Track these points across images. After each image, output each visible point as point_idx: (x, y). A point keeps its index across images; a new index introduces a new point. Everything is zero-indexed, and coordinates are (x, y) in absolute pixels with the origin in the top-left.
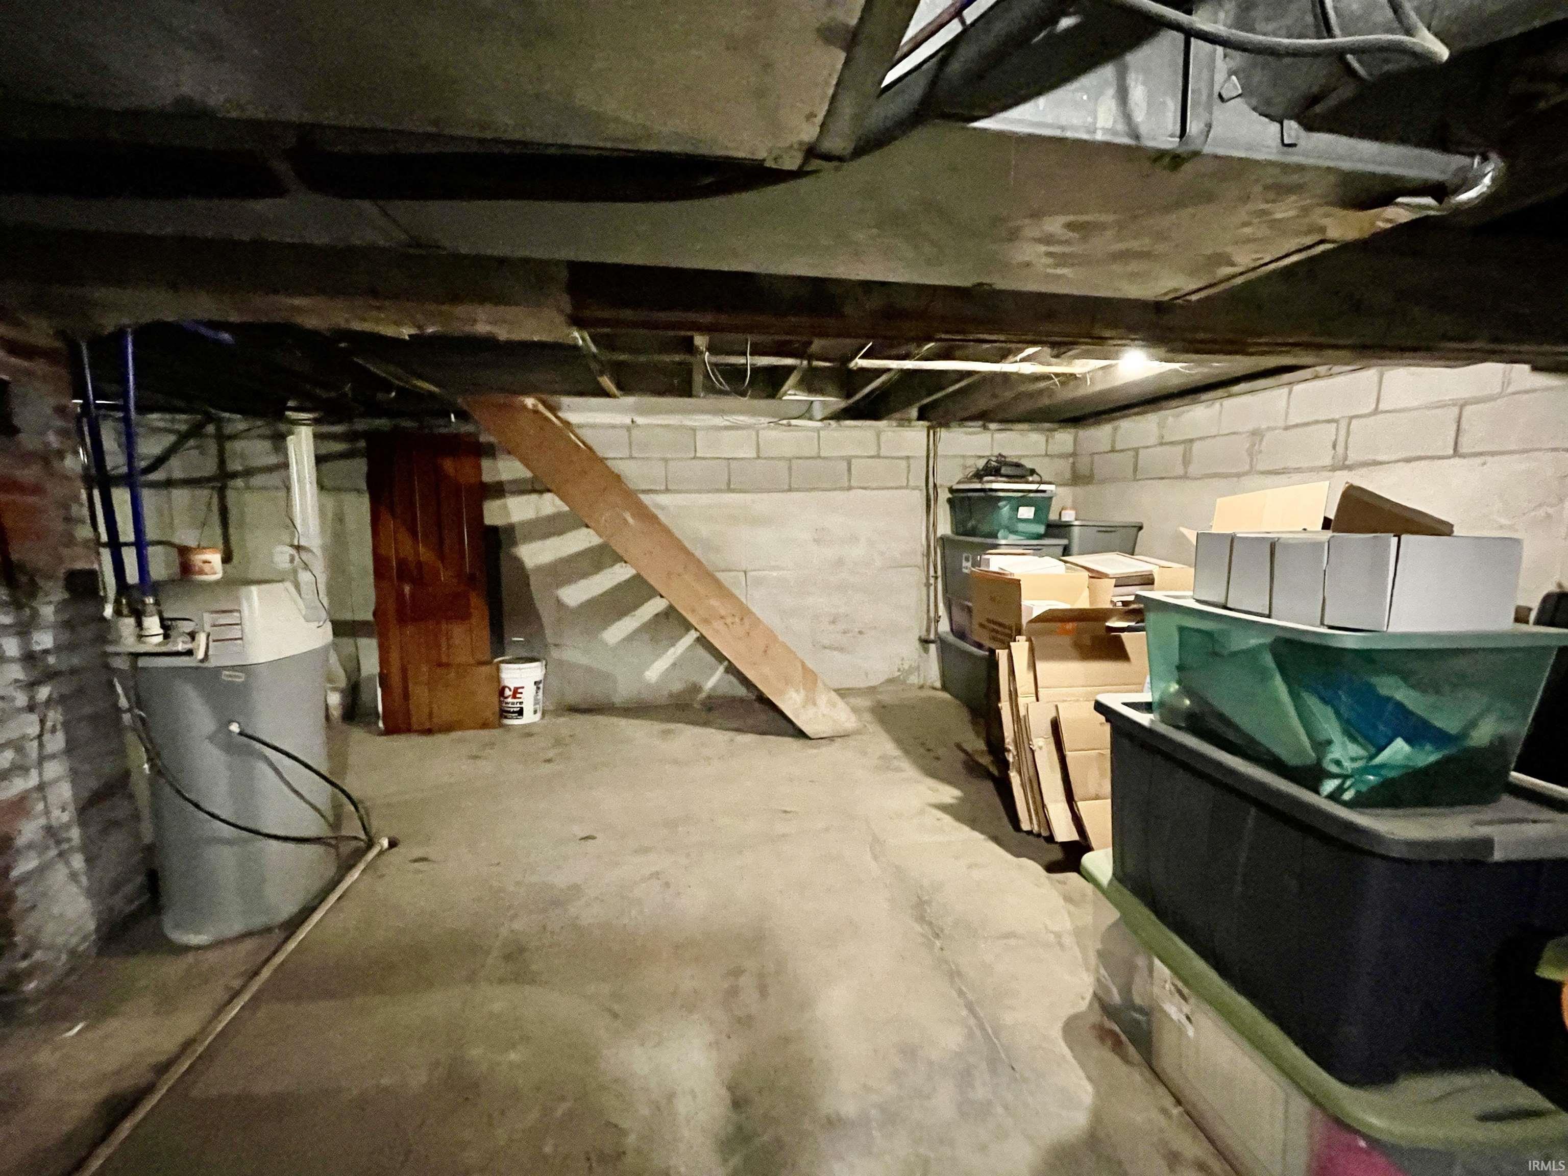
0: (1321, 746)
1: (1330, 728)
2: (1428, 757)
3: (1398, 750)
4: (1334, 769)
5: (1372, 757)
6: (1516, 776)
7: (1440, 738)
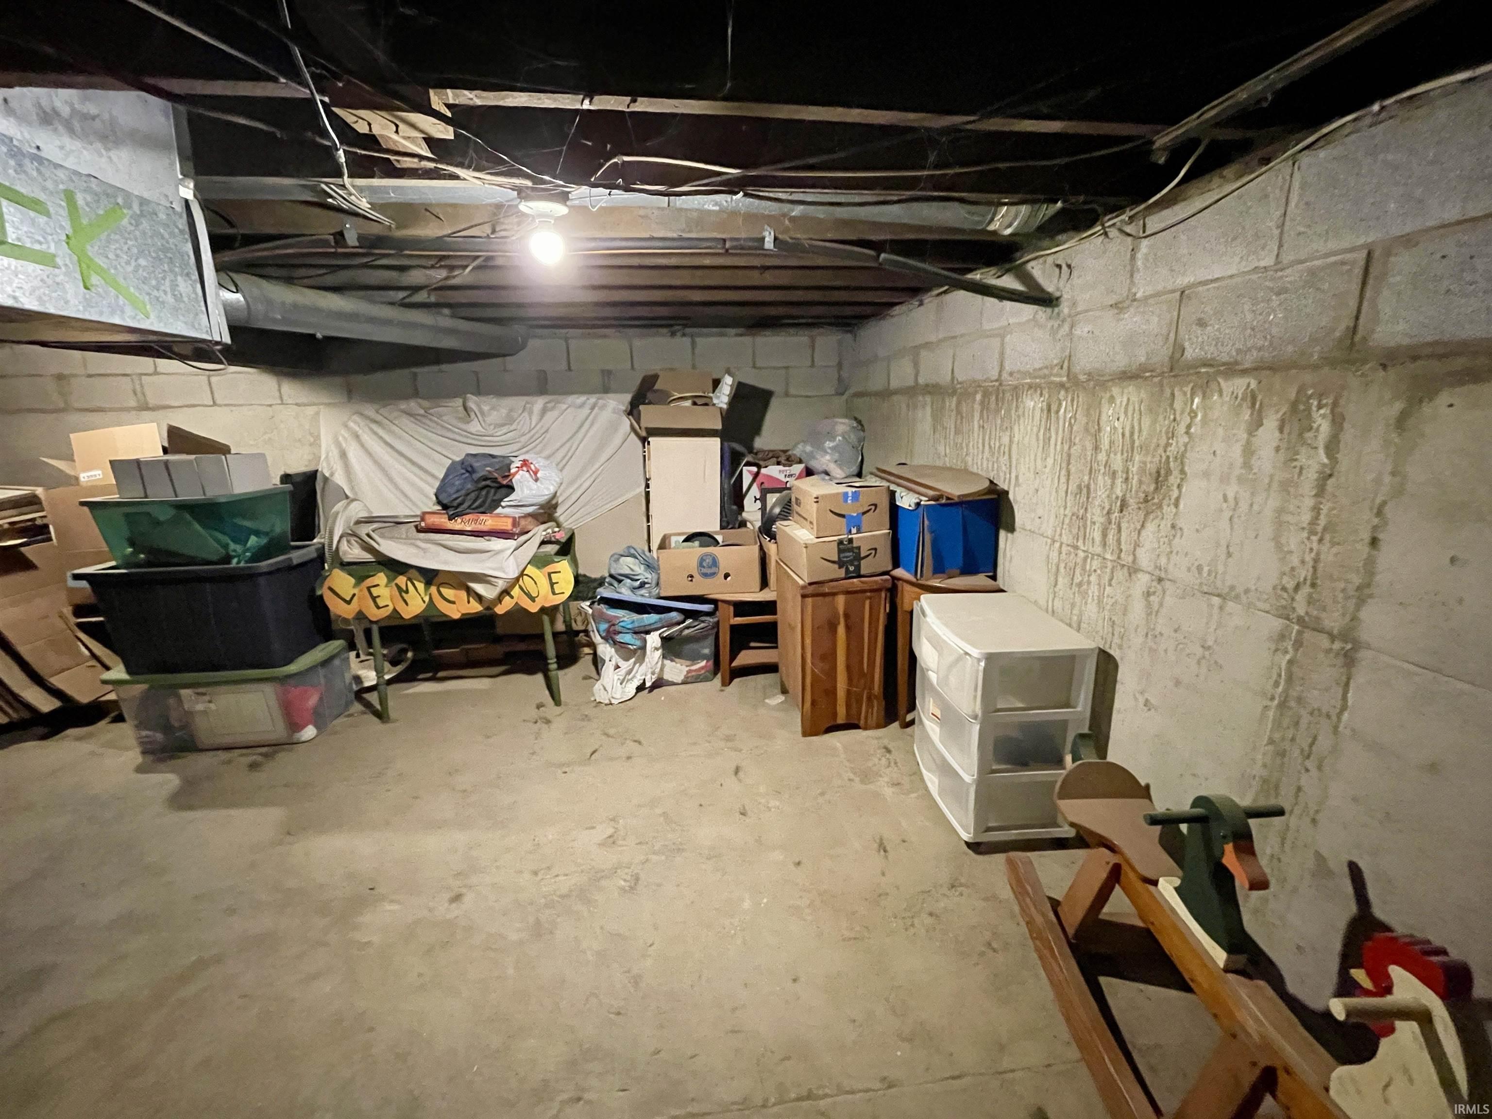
0: (226, 546)
1: (226, 539)
2: (264, 541)
3: (253, 541)
4: (233, 554)
5: (245, 546)
6: (293, 543)
7: (266, 534)
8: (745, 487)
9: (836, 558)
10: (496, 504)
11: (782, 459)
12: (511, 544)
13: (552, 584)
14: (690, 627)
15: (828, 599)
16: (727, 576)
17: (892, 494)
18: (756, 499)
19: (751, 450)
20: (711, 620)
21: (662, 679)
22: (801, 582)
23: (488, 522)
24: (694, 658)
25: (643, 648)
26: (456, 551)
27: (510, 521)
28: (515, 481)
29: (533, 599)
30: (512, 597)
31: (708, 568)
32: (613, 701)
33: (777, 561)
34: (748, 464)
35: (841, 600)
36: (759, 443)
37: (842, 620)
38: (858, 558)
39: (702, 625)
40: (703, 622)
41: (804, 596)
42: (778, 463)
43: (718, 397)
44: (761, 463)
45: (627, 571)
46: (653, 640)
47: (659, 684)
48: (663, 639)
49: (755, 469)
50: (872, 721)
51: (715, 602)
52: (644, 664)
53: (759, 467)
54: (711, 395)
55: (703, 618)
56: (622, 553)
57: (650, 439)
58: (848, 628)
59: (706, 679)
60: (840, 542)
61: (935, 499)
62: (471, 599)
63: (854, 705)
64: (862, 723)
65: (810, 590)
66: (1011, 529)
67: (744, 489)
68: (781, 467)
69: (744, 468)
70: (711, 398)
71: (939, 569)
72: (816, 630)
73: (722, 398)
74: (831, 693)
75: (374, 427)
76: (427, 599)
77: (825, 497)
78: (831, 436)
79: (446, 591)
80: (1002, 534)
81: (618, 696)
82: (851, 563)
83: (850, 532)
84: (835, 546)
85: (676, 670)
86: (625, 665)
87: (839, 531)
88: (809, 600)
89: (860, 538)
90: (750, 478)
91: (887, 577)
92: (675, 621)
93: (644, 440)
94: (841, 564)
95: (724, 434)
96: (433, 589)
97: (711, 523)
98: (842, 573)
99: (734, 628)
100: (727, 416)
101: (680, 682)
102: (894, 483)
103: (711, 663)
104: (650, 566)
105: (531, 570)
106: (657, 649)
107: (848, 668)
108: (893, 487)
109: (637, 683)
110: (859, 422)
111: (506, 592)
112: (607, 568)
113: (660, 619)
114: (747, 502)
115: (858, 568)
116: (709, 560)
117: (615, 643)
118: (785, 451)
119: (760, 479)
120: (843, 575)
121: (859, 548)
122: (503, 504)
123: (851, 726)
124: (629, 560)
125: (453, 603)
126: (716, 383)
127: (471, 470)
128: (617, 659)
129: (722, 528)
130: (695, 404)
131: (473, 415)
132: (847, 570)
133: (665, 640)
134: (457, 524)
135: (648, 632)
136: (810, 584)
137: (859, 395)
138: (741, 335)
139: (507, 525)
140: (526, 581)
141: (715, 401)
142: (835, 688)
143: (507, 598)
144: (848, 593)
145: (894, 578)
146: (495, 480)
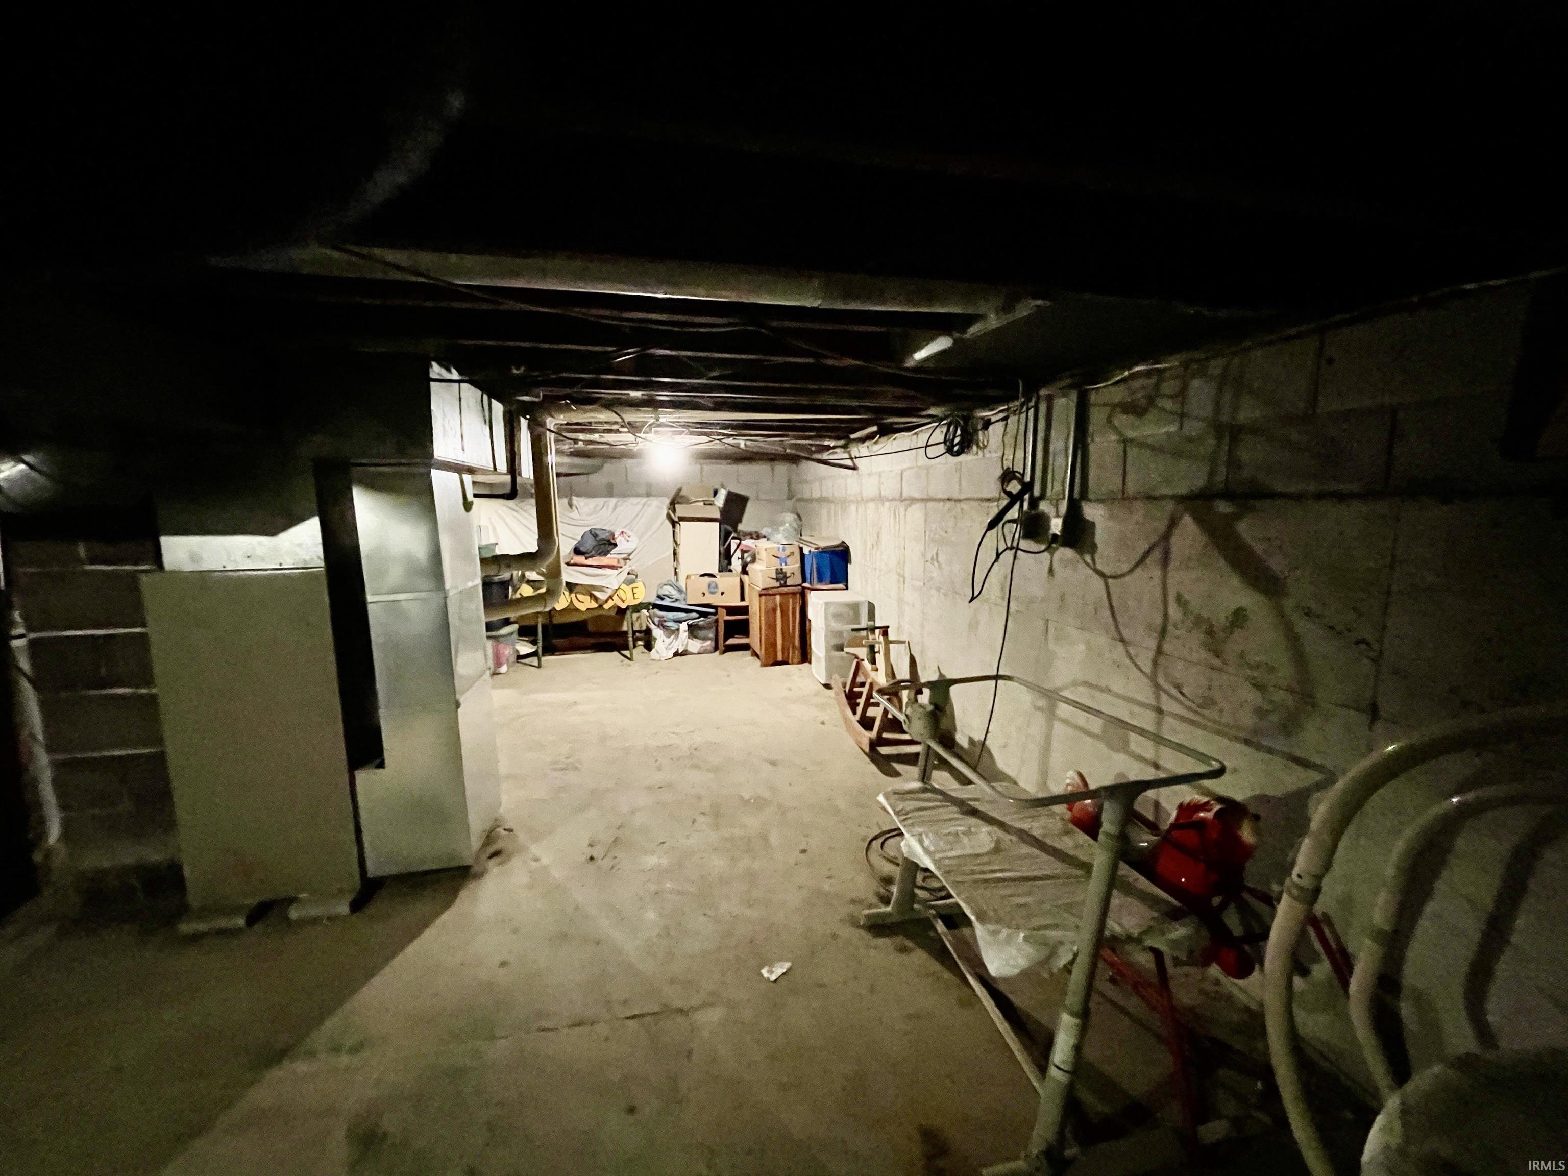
8: (732, 552)
9: (775, 577)
10: (608, 552)
11: (754, 536)
12: (615, 572)
13: (634, 594)
14: (701, 621)
15: (772, 597)
16: (722, 593)
17: (801, 549)
18: (739, 558)
19: (736, 531)
20: (715, 617)
21: (686, 650)
22: (758, 589)
23: (604, 560)
24: (705, 639)
25: (678, 630)
26: (586, 575)
27: (616, 561)
28: (618, 541)
29: (623, 601)
30: (613, 600)
31: (713, 589)
32: (662, 659)
33: (749, 585)
34: (734, 538)
35: (778, 598)
36: (741, 527)
37: (779, 608)
38: (785, 577)
39: (709, 620)
40: (710, 618)
41: (761, 595)
42: (752, 538)
43: (717, 501)
44: (742, 538)
45: (667, 593)
46: (684, 626)
47: (685, 653)
48: (688, 625)
49: (738, 541)
50: (796, 660)
51: (716, 608)
52: (678, 640)
53: (740, 540)
54: (713, 499)
55: (709, 616)
56: (665, 583)
57: (680, 523)
58: (782, 612)
59: (711, 653)
60: (777, 569)
61: (816, 549)
62: (592, 601)
63: (786, 652)
64: (790, 662)
65: (763, 592)
66: (851, 563)
67: (732, 554)
68: (753, 540)
69: (732, 540)
70: (713, 501)
71: (820, 580)
72: (767, 613)
73: (720, 501)
74: (774, 645)
75: (515, 514)
76: (569, 601)
77: (770, 548)
78: (783, 524)
79: (579, 596)
80: (849, 565)
81: (664, 655)
82: (782, 579)
83: (781, 565)
84: (775, 571)
85: (695, 645)
86: (668, 641)
87: (777, 564)
88: (763, 597)
89: (787, 569)
90: (735, 547)
91: (800, 587)
92: (694, 617)
93: (674, 523)
94: (777, 580)
95: (721, 522)
96: (573, 595)
97: (714, 570)
98: (778, 584)
99: (726, 622)
100: (723, 511)
101: (696, 653)
102: (802, 543)
103: (713, 642)
104: (680, 591)
105: (624, 586)
106: (685, 631)
107: (783, 634)
108: (801, 545)
109: (674, 650)
110: (799, 516)
111: (611, 597)
112: (656, 591)
113: (687, 616)
114: (733, 560)
115: (785, 582)
116: (713, 585)
117: (664, 627)
118: (756, 532)
119: (741, 547)
120: (779, 585)
121: (786, 573)
122: (611, 552)
123: (784, 662)
124: (668, 587)
125: (583, 602)
126: (716, 493)
127: (595, 536)
128: (664, 637)
129: (719, 571)
130: (705, 504)
131: (574, 508)
132: (781, 584)
133: (689, 626)
134: (590, 561)
135: (681, 622)
136: (763, 589)
137: (799, 500)
138: (730, 464)
139: (615, 563)
140: (620, 592)
141: (716, 503)
142: (775, 641)
143: (611, 600)
144: (781, 594)
145: (804, 588)
146: (609, 541)
